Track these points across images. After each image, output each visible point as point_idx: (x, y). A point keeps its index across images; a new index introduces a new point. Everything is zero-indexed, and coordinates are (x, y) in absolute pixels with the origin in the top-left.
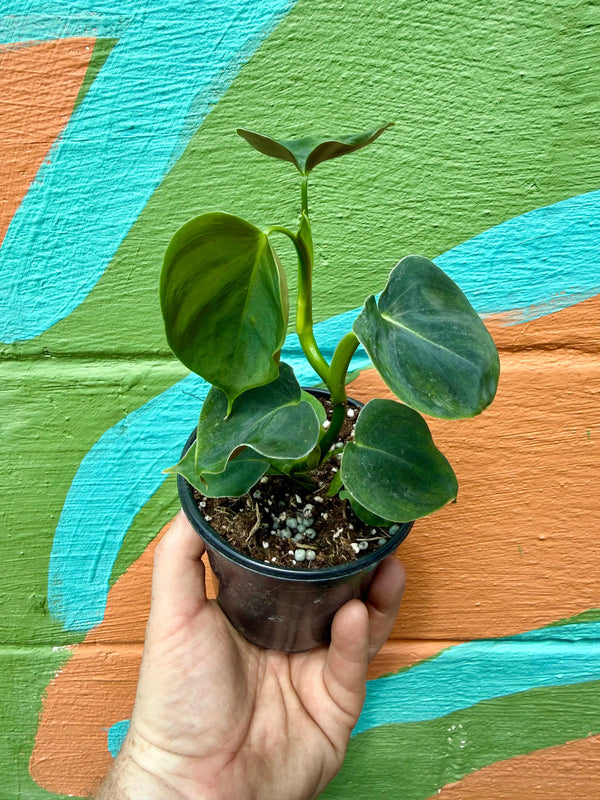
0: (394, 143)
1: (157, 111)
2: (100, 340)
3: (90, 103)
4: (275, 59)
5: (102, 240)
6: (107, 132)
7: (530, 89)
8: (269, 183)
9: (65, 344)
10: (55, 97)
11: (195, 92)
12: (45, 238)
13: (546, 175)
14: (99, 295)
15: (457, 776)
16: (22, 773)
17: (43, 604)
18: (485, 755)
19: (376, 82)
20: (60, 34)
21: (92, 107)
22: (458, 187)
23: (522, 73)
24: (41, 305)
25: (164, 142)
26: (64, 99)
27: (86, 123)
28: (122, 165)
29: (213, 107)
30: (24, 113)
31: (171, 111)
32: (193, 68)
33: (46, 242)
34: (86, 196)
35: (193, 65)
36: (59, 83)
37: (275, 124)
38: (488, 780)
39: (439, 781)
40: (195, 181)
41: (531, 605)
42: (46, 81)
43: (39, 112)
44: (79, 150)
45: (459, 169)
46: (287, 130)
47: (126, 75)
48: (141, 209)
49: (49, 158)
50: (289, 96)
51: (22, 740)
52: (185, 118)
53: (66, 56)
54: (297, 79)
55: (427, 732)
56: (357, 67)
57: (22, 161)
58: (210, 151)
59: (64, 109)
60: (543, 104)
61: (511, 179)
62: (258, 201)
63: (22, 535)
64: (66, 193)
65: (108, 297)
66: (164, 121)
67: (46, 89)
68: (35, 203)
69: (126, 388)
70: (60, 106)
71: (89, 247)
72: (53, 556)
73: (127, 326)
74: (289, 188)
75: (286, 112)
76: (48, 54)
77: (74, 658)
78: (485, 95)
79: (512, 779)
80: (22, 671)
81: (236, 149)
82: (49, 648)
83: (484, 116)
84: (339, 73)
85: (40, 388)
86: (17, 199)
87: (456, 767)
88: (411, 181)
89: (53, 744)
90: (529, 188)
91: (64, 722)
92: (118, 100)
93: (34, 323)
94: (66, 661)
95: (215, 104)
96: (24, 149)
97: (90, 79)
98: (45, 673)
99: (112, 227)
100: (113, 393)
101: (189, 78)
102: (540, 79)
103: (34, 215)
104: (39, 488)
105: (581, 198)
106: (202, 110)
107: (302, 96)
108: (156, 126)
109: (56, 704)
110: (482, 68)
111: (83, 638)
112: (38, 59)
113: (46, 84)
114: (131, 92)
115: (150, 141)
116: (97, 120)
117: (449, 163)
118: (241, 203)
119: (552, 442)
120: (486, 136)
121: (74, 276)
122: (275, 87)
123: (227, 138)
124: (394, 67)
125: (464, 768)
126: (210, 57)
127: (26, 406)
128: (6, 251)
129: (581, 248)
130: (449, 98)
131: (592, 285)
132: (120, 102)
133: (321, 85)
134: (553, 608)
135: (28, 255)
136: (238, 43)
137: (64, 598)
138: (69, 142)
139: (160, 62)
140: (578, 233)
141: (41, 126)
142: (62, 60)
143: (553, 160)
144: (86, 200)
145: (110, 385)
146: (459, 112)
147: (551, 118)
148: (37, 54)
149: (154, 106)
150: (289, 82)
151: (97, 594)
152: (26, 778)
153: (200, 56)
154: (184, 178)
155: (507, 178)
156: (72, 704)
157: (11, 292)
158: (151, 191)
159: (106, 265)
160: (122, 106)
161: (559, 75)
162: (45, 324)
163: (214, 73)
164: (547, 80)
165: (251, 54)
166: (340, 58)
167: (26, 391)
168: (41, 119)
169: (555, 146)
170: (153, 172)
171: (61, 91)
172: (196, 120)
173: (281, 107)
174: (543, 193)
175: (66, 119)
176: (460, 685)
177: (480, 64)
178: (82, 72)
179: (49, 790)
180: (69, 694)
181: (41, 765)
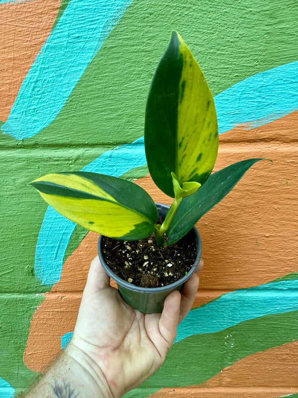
0: (194, 43)
1: (89, 29)
2: (61, 138)
3: (60, 26)
4: (141, 5)
5: (64, 90)
6: (67, 39)
7: (255, 17)
8: (139, 62)
9: (46, 140)
10: (44, 23)
11: (106, 20)
12: (38, 89)
13: (263, 57)
14: (62, 116)
15: (230, 363)
16: (20, 361)
17: (32, 271)
18: (243, 352)
19: (186, 15)
21: (60, 27)
22: (224, 63)
23: (251, 10)
24: (35, 121)
25: (92, 44)
26: (48, 24)
27: (58, 35)
28: (73, 54)
29: (114, 28)
30: (31, 31)
31: (95, 29)
32: (105, 9)
33: (38, 91)
34: (57, 69)
35: (105, 8)
36: (46, 17)
37: (142, 34)
38: (245, 365)
39: (221, 365)
40: (106, 62)
41: (263, 271)
42: (40, 16)
43: (37, 30)
44: (55, 48)
45: (224, 54)
46: (147, 38)
47: (76, 13)
48: (81, 75)
49: (41, 51)
50: (147, 22)
51: (20, 343)
52: (101, 32)
53: (49, 5)
54: (151, 14)
55: (214, 339)
56: (178, 8)
57: (29, 53)
58: (113, 47)
59: (48, 29)
60: (261, 24)
61: (247, 59)
62: (133, 71)
63: (23, 235)
64: (48, 68)
65: (66, 117)
66: (93, 34)
67: (40, 20)
68: (34, 73)
69: (73, 161)
70: (47, 27)
71: (58, 93)
72: (37, 246)
73: (74, 131)
74: (147, 64)
75: (146, 29)
76: (42, 4)
77: (46, 299)
78: (234, 20)
79: (257, 365)
80: (22, 306)
81: (124, 46)
82: (35, 295)
83: (234, 30)
84: (170, 11)
85: (34, 162)
86: (27, 71)
87: (229, 358)
88: (202, 61)
89: (35, 345)
90: (255, 63)
91: (40, 334)
92: (72, 24)
93: (32, 130)
94: (43, 301)
95: (115, 26)
96: (30, 47)
97: (60, 15)
98: (32, 307)
99: (68, 83)
100: (67, 164)
101: (103, 14)
102: (259, 12)
103: (34, 78)
104: (32, 211)
105: (279, 68)
106: (109, 28)
107: (153, 21)
108: (88, 36)
109: (37, 324)
110: (233, 8)
111: (51, 289)
112: (38, 6)
113: (41, 18)
114: (78, 20)
115: (86, 43)
116: (63, 33)
117: (219, 52)
118: (126, 72)
119: (270, 187)
120: (235, 39)
121: (50, 107)
122: (142, 17)
123: (120, 41)
124: (194, 8)
125: (233, 358)
126: (113, 4)
127: (27, 171)
128: (20, 95)
129: (280, 91)
130: (219, 22)
131: (286, 110)
132: (73, 25)
133: (162, 16)
134: (274, 273)
135: (30, 97)
137: (42, 268)
138: (50, 44)
139: (91, 7)
140: (279, 85)
141: (38, 37)
142: (48, 6)
143: (266, 50)
144: (57, 71)
145: (66, 160)
146: (223, 28)
147: (264, 30)
148: (37, 4)
149: (88, 27)
150: (147, 15)
151: (58, 266)
152: (21, 364)
153: (108, 4)
154: (101, 60)
155: (245, 59)
156: (45, 324)
157: (22, 115)
158: (86, 66)
159: (65, 102)
160: (73, 27)
161: (267, 10)
162: (37, 130)
163: (114, 11)
164: (262, 13)
165: (131, 3)
166: (170, 4)
167: (27, 163)
168: (38, 33)
169: (266, 43)
170: (87, 58)
171: (46, 20)
172: (106, 33)
173: (144, 27)
174: (262, 65)
175: (49, 33)
176: (230, 314)
177: (232, 6)
178: (56, 12)
179: (32, 371)
180: (43, 318)
181: (29, 357)
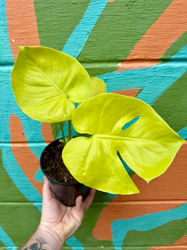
20: (134, 88)
29: (157, 99)
35: (155, 93)
37: (167, 102)
39: (182, 235)
47: (143, 95)
50: (170, 98)
53: (134, 92)
54: (172, 95)
55: (181, 222)
75: (169, 100)
126: (158, 92)
136: (163, 90)
139: (149, 93)
165: (165, 91)
166: (179, 92)
172: (154, 101)
178: (136, 94)
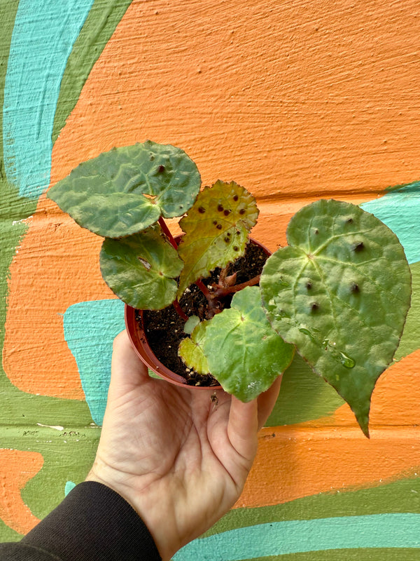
72: (5, 110)
77: (30, 230)
82: (10, 222)
89: (19, 333)
91: (26, 307)
94: (22, 233)
98: (8, 250)
109: (19, 286)
111: (35, 206)
137: (17, 159)
151: (43, 154)
156: (32, 285)
179: (20, 389)
180: (28, 273)
181: (11, 358)
